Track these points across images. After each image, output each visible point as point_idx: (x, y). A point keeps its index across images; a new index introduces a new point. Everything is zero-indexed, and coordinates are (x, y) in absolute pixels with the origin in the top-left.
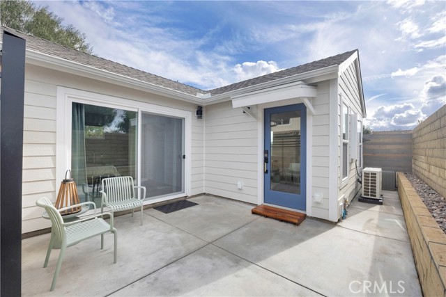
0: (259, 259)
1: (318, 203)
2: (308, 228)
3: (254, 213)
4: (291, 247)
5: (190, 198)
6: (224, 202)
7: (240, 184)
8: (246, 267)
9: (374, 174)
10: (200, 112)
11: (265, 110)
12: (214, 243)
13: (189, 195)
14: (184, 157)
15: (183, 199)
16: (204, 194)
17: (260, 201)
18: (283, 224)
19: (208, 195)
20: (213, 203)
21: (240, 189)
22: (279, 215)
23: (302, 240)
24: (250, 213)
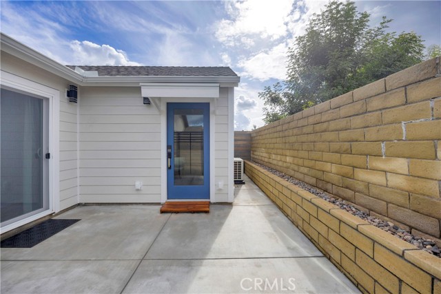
0: (205, 253)
1: (220, 190)
2: (217, 213)
3: (162, 212)
4: (219, 232)
5: (57, 214)
6: (116, 209)
7: (138, 184)
8: (201, 265)
9: (240, 162)
10: (72, 93)
11: (168, 103)
12: (147, 257)
13: (57, 211)
14: (48, 156)
15: (47, 218)
16: (79, 205)
17: (163, 198)
18: (196, 215)
19: (86, 205)
20: (102, 214)
21: (138, 190)
22: (191, 208)
23: (221, 224)
24: (159, 214)
